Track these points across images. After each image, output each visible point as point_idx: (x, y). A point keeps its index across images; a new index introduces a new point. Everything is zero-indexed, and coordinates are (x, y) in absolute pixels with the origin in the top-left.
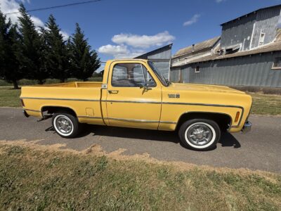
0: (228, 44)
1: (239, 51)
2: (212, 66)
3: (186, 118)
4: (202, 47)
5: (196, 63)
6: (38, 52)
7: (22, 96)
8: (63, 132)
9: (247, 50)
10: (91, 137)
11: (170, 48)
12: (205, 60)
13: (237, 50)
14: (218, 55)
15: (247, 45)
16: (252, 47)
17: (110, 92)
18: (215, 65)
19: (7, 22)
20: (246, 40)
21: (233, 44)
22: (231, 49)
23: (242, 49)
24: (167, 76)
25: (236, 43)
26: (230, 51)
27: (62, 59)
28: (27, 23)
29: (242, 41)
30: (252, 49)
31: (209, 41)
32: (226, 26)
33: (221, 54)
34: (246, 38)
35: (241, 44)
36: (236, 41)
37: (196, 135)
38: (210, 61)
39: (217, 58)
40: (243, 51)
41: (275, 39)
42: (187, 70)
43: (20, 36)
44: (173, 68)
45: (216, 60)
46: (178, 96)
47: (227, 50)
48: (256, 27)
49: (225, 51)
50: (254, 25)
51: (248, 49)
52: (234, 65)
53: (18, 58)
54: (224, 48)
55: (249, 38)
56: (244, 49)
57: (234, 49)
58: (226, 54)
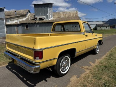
0: (39, 15)
1: (45, 20)
2: (36, 26)
15: (47, 17)
20: (47, 15)
22: (42, 18)
25: (43, 16)
29: (45, 15)
32: (36, 6)
33: (36, 20)
35: (45, 17)
40: (46, 20)
45: (38, 23)
49: (38, 18)
51: (48, 19)
55: (47, 14)
56: (47, 19)
57: (43, 19)
58: (39, 20)
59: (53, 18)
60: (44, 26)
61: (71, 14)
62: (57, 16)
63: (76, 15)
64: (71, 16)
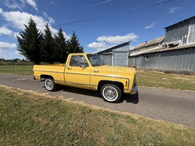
0: (171, 41)
1: (179, 46)
2: (158, 56)
3: (102, 83)
4: (154, 43)
5: (146, 54)
6: (51, 48)
7: (34, 69)
8: (48, 88)
9: (185, 45)
10: (62, 92)
11: (129, 44)
12: (153, 52)
13: (177, 45)
14: (163, 48)
15: (185, 41)
16: (189, 43)
17: (68, 69)
18: (160, 55)
19: (39, 32)
20: (184, 38)
21: (174, 41)
22: (172, 44)
23: (181, 44)
24: (126, 62)
25: (176, 40)
26: (171, 46)
27: (63, 51)
28: (48, 32)
29: (181, 38)
30: (188, 44)
31: (159, 39)
32: (168, 29)
33: (166, 48)
34: (184, 36)
35: (180, 41)
36: (176, 39)
37: (108, 93)
38: (156, 53)
39: (161, 50)
42: (140, 59)
43: (43, 39)
44: (130, 57)
45: (159, 52)
46: (98, 72)
47: (169, 45)
48: (191, 29)
50: (190, 27)
52: (173, 55)
53: (41, 51)
54: (167, 44)
55: (186, 37)
57: (174, 45)
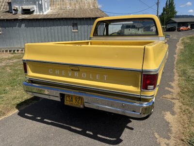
1: (35, 13)
13: (33, 12)
15: (40, 8)
16: (45, 11)
20: (39, 3)
22: (29, 10)
25: (31, 4)
26: (27, 11)
29: (35, 4)
35: (35, 6)
36: (29, 2)
40: (38, 13)
41: (50, 8)
47: (24, 10)
51: (43, 12)
55: (40, 2)
56: (40, 12)
57: (31, 11)
58: (23, 14)
59: (50, 10)
60: (36, 26)
61: (84, 3)
62: (58, 7)
63: (94, 6)
64: (86, 7)
